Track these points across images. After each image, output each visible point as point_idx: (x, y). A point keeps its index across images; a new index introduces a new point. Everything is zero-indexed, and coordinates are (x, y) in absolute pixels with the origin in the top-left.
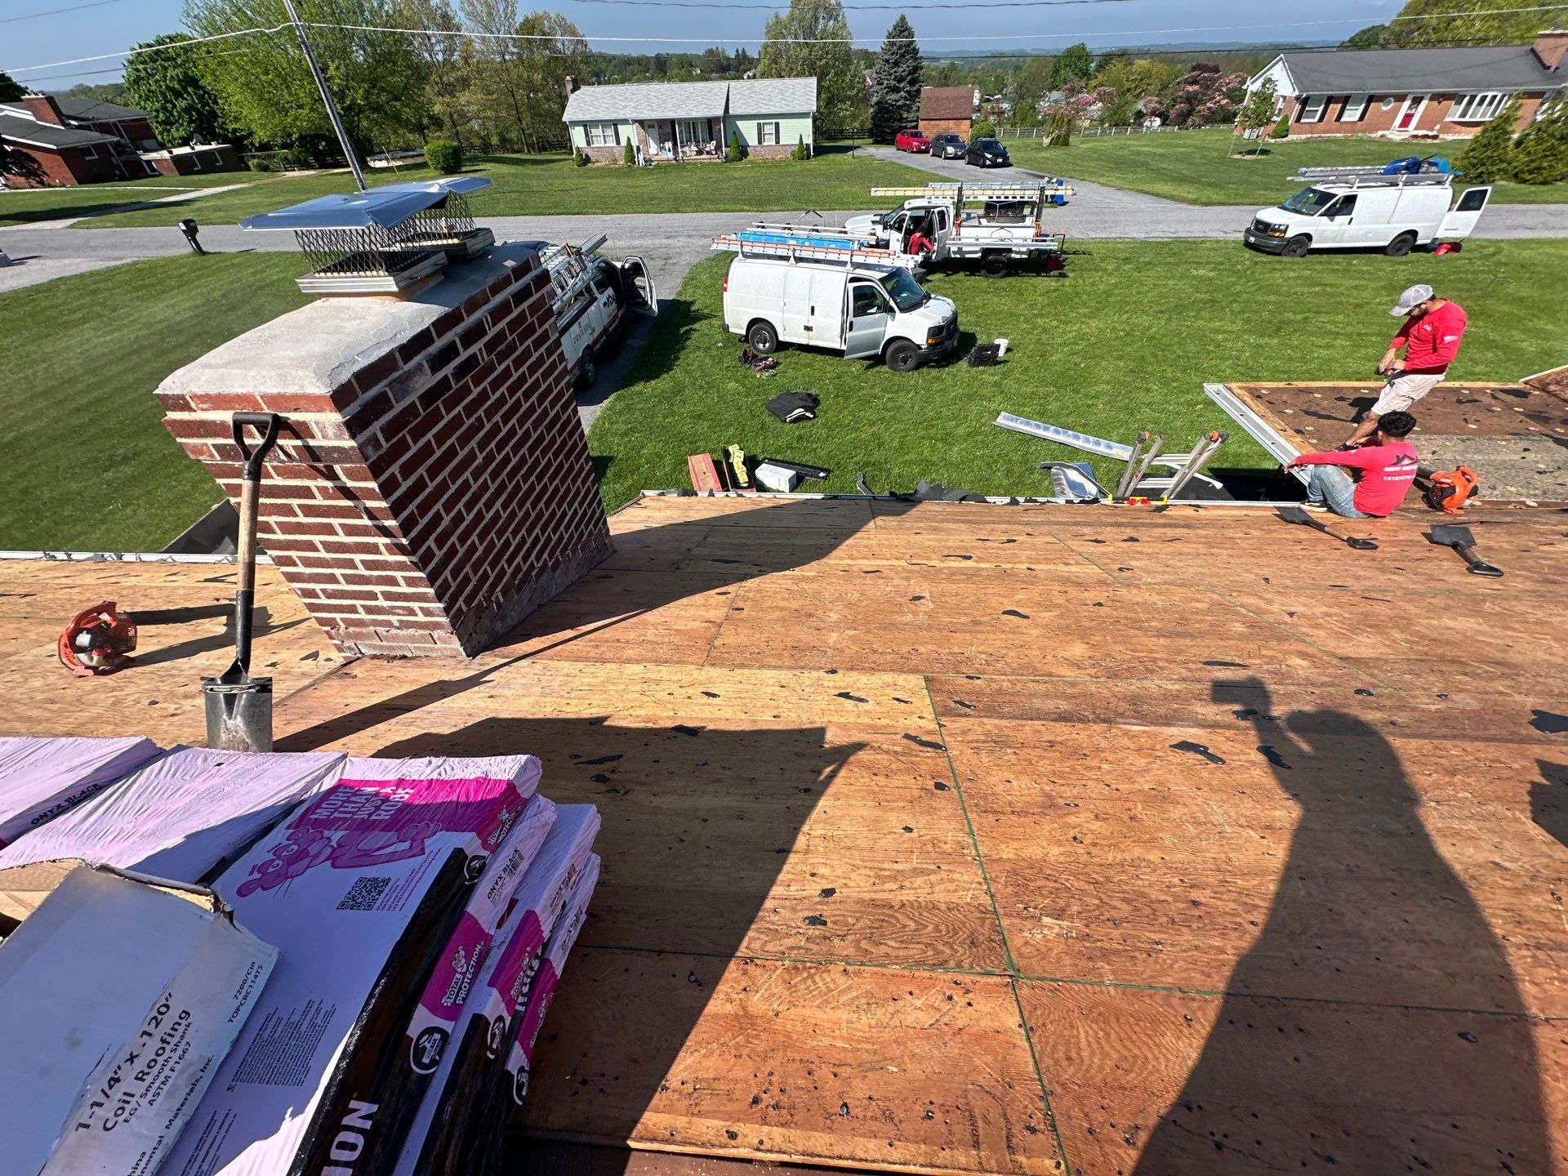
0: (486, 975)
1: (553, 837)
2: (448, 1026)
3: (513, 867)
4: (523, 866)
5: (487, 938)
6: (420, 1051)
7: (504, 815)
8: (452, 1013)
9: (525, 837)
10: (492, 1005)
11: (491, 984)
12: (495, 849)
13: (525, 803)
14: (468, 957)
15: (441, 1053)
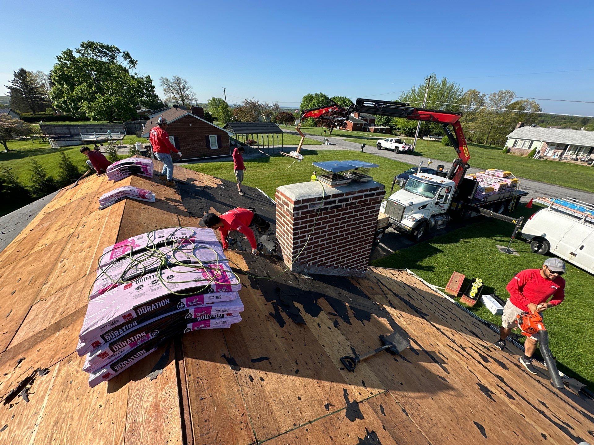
0: (196, 307)
1: (230, 302)
2: (186, 306)
3: (218, 298)
4: (220, 300)
5: (203, 303)
6: (180, 305)
7: (225, 288)
8: (188, 305)
9: (225, 296)
10: (192, 311)
11: (195, 308)
12: (218, 292)
13: (232, 291)
14: (198, 301)
15: (182, 308)
